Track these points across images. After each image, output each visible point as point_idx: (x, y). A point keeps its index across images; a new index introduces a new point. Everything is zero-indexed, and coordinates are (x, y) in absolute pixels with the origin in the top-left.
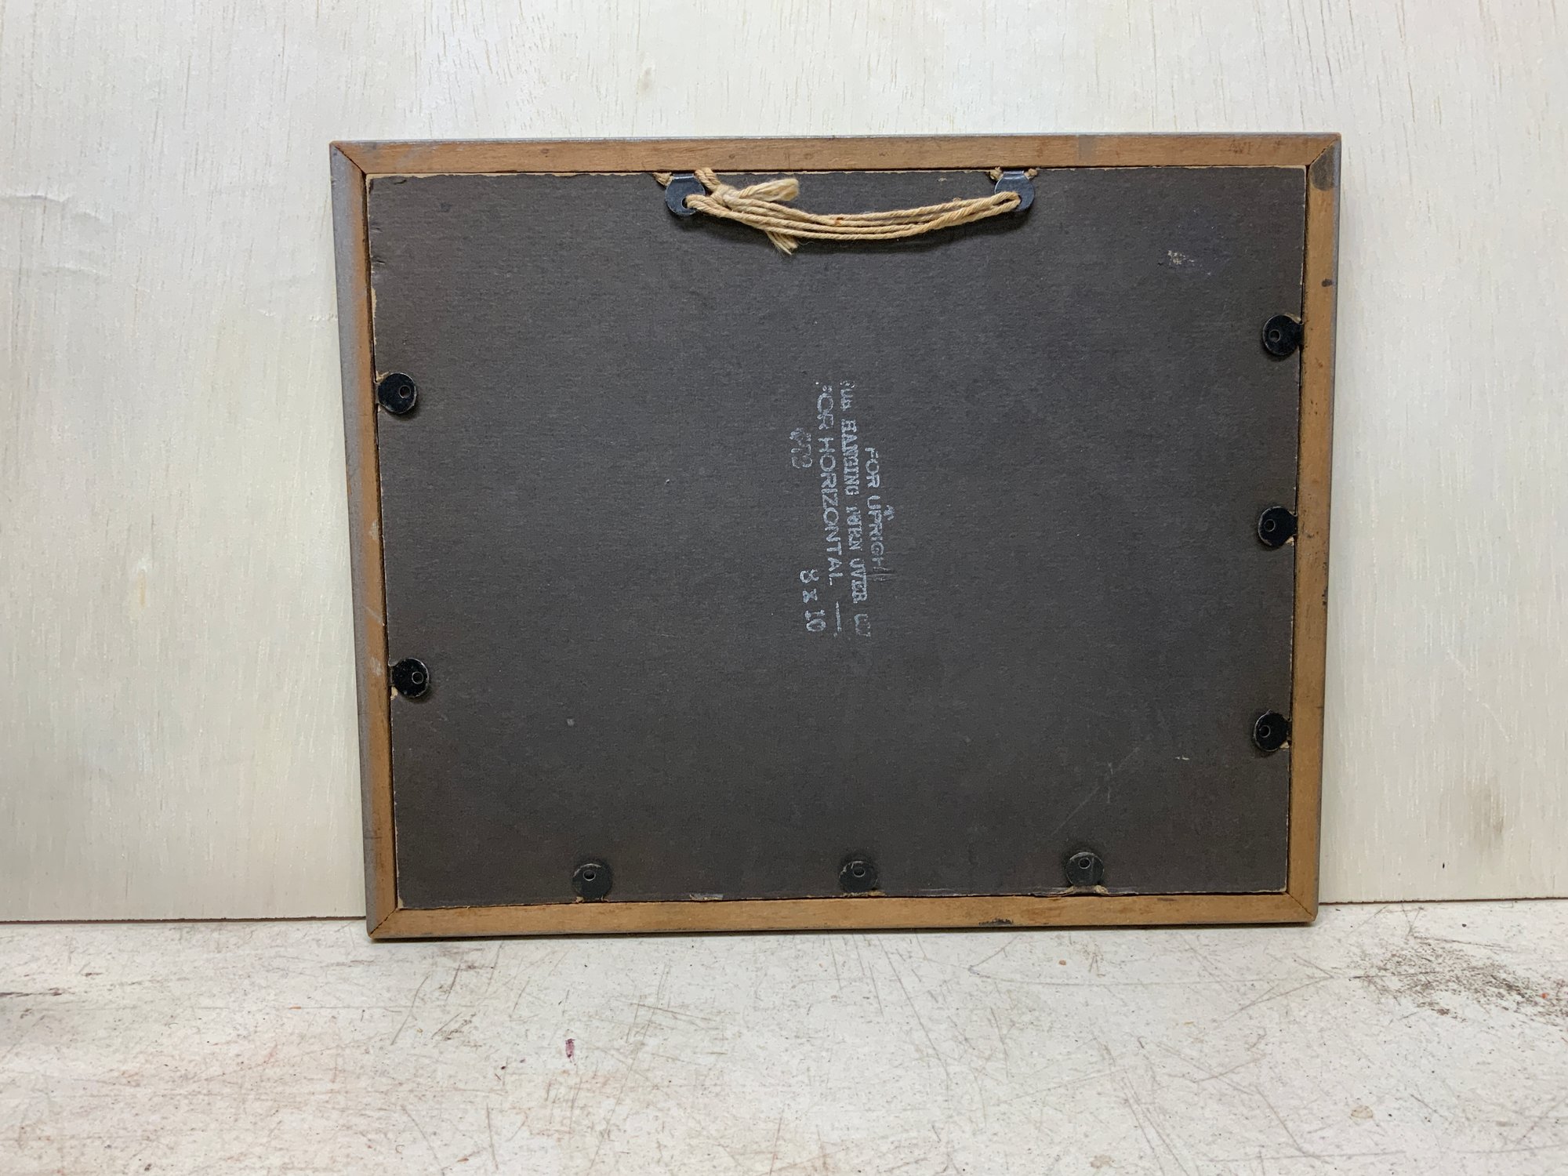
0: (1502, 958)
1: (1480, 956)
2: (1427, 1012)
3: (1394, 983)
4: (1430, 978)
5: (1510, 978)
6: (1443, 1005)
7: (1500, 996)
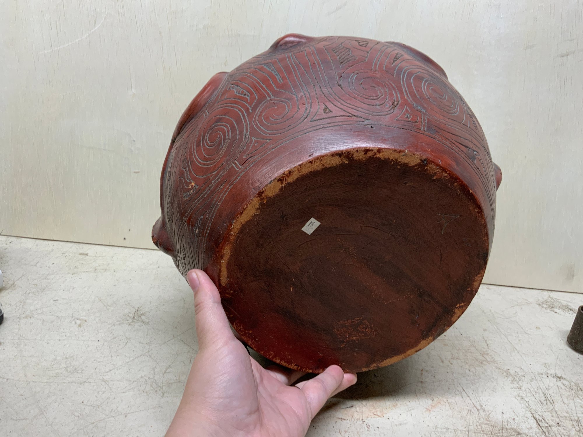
0: (570, 304)
1: (565, 303)
2: (552, 312)
3: (545, 306)
4: (553, 306)
5: (571, 308)
6: (556, 311)
7: (568, 311)
